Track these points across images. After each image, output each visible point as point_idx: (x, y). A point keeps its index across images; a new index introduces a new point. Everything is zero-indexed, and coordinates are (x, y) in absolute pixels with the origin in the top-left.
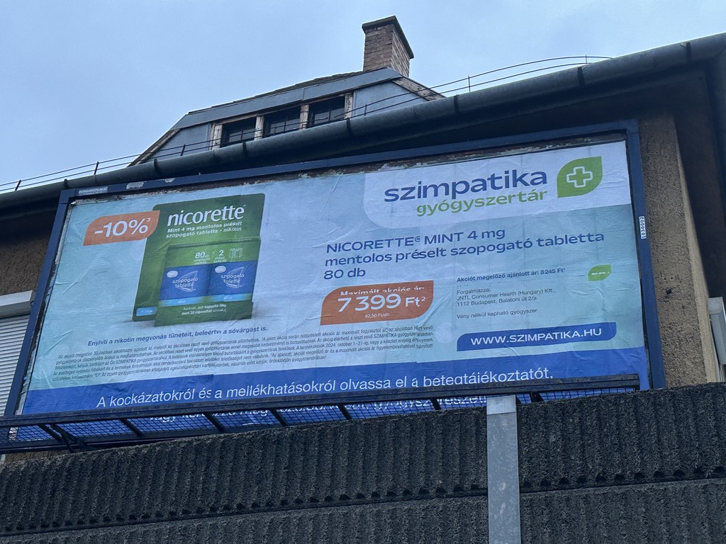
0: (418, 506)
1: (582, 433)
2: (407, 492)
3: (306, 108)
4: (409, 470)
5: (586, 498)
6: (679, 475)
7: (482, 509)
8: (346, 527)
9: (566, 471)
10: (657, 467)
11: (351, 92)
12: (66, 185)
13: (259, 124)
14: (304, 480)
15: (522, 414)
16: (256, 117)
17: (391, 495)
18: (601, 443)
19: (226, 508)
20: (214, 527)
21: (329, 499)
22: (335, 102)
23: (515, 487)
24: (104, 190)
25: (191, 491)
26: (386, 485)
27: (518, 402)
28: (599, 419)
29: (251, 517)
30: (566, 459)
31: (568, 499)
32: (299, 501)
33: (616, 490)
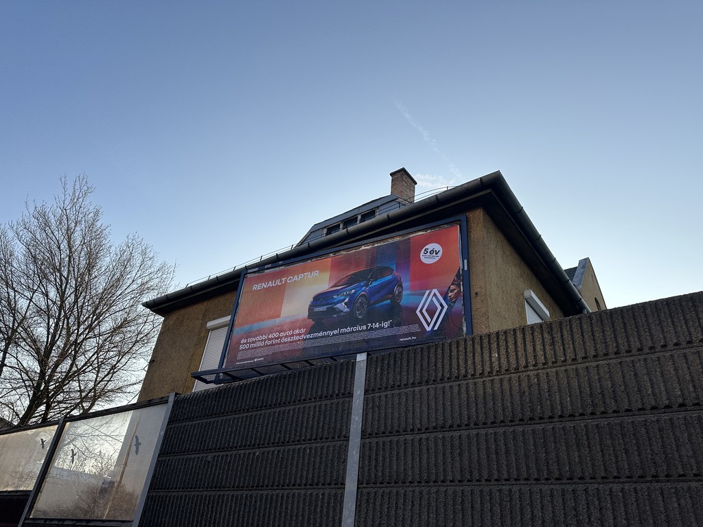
0: (328, 402)
1: (388, 367)
2: (326, 397)
3: (359, 217)
4: (327, 387)
5: (386, 396)
6: (420, 383)
7: (350, 402)
8: (303, 413)
9: (381, 385)
10: (411, 381)
11: (378, 207)
12: (246, 268)
13: (341, 226)
14: (292, 392)
15: (369, 361)
16: (339, 224)
17: (320, 398)
18: (394, 371)
19: (266, 406)
20: (261, 414)
21: (299, 401)
22: (371, 213)
23: (363, 393)
24: (257, 269)
25: (254, 400)
26: (319, 394)
27: (368, 355)
28: (395, 361)
29: (273, 410)
30: (381, 379)
31: (380, 397)
32: (289, 403)
33: (397, 392)
